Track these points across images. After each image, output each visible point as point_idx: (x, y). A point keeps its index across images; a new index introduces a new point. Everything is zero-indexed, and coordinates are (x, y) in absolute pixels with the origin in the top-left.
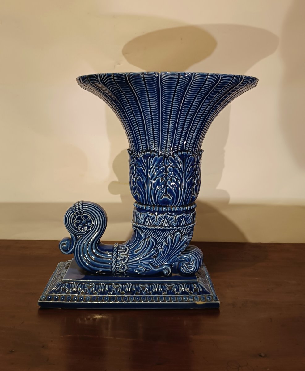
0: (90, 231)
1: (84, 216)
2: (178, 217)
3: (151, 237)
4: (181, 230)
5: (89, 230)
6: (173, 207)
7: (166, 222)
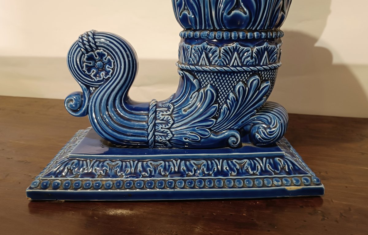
2: (257, 49)
3: (209, 85)
4: (260, 72)
5: (108, 76)
6: (249, 31)
7: (236, 58)
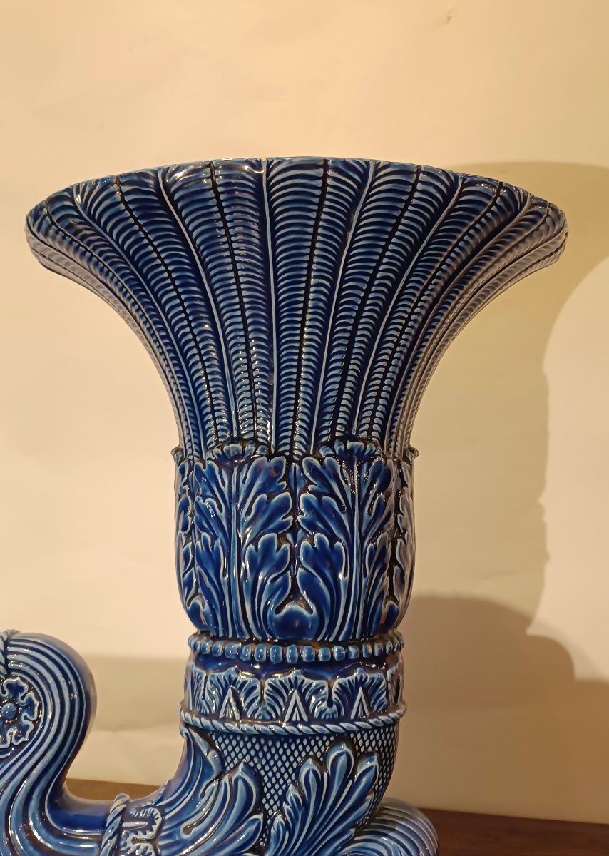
0: (24, 743)
1: (9, 685)
2: (339, 684)
3: (241, 766)
4: (352, 736)
5: (22, 739)
6: (324, 644)
7: (296, 705)
